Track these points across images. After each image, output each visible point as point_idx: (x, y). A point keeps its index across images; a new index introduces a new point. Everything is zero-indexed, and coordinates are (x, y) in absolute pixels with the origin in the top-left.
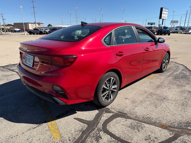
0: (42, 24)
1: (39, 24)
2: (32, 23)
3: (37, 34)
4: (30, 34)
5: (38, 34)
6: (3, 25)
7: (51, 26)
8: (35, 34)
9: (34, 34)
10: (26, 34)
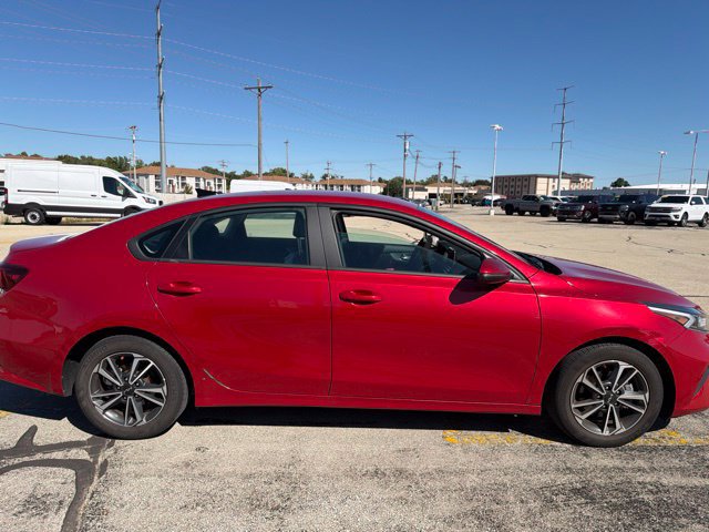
0: (589, 178)
1: (575, 178)
2: (548, 177)
3: (533, 214)
4: (507, 214)
5: (535, 215)
6: (462, 185)
7: (626, 184)
8: (527, 213)
9: (522, 213)
10: (492, 212)
